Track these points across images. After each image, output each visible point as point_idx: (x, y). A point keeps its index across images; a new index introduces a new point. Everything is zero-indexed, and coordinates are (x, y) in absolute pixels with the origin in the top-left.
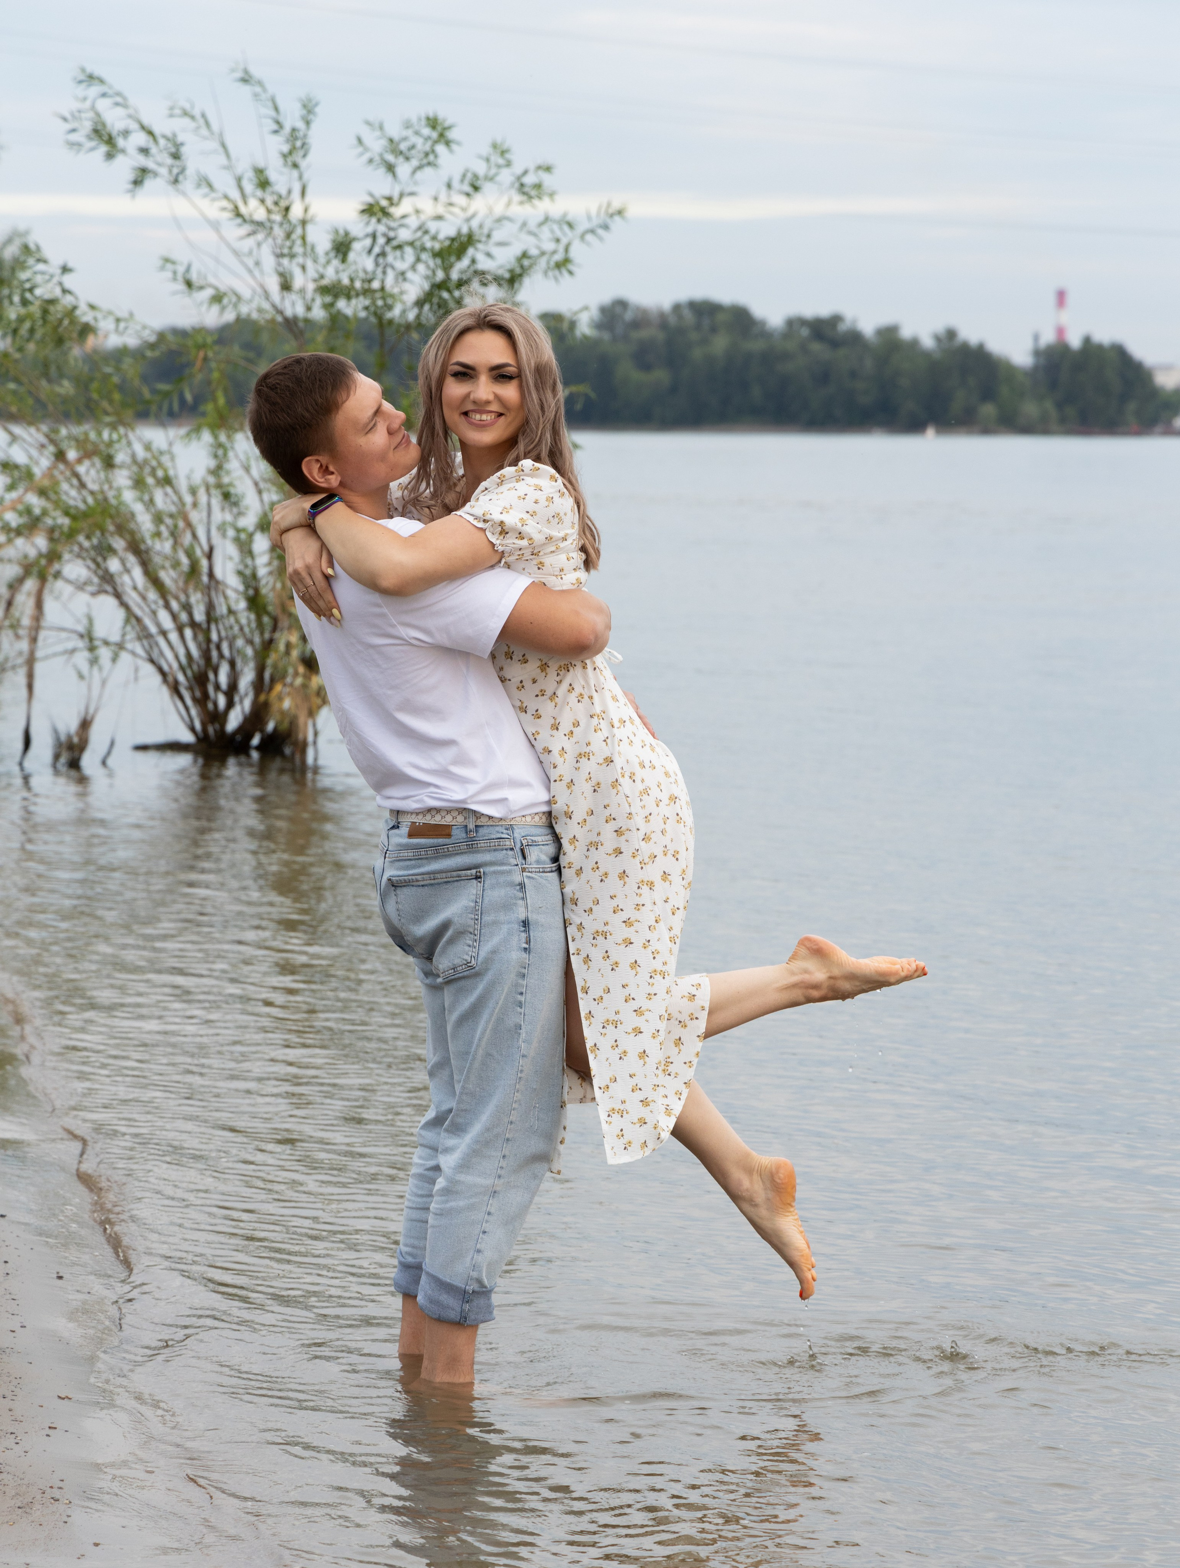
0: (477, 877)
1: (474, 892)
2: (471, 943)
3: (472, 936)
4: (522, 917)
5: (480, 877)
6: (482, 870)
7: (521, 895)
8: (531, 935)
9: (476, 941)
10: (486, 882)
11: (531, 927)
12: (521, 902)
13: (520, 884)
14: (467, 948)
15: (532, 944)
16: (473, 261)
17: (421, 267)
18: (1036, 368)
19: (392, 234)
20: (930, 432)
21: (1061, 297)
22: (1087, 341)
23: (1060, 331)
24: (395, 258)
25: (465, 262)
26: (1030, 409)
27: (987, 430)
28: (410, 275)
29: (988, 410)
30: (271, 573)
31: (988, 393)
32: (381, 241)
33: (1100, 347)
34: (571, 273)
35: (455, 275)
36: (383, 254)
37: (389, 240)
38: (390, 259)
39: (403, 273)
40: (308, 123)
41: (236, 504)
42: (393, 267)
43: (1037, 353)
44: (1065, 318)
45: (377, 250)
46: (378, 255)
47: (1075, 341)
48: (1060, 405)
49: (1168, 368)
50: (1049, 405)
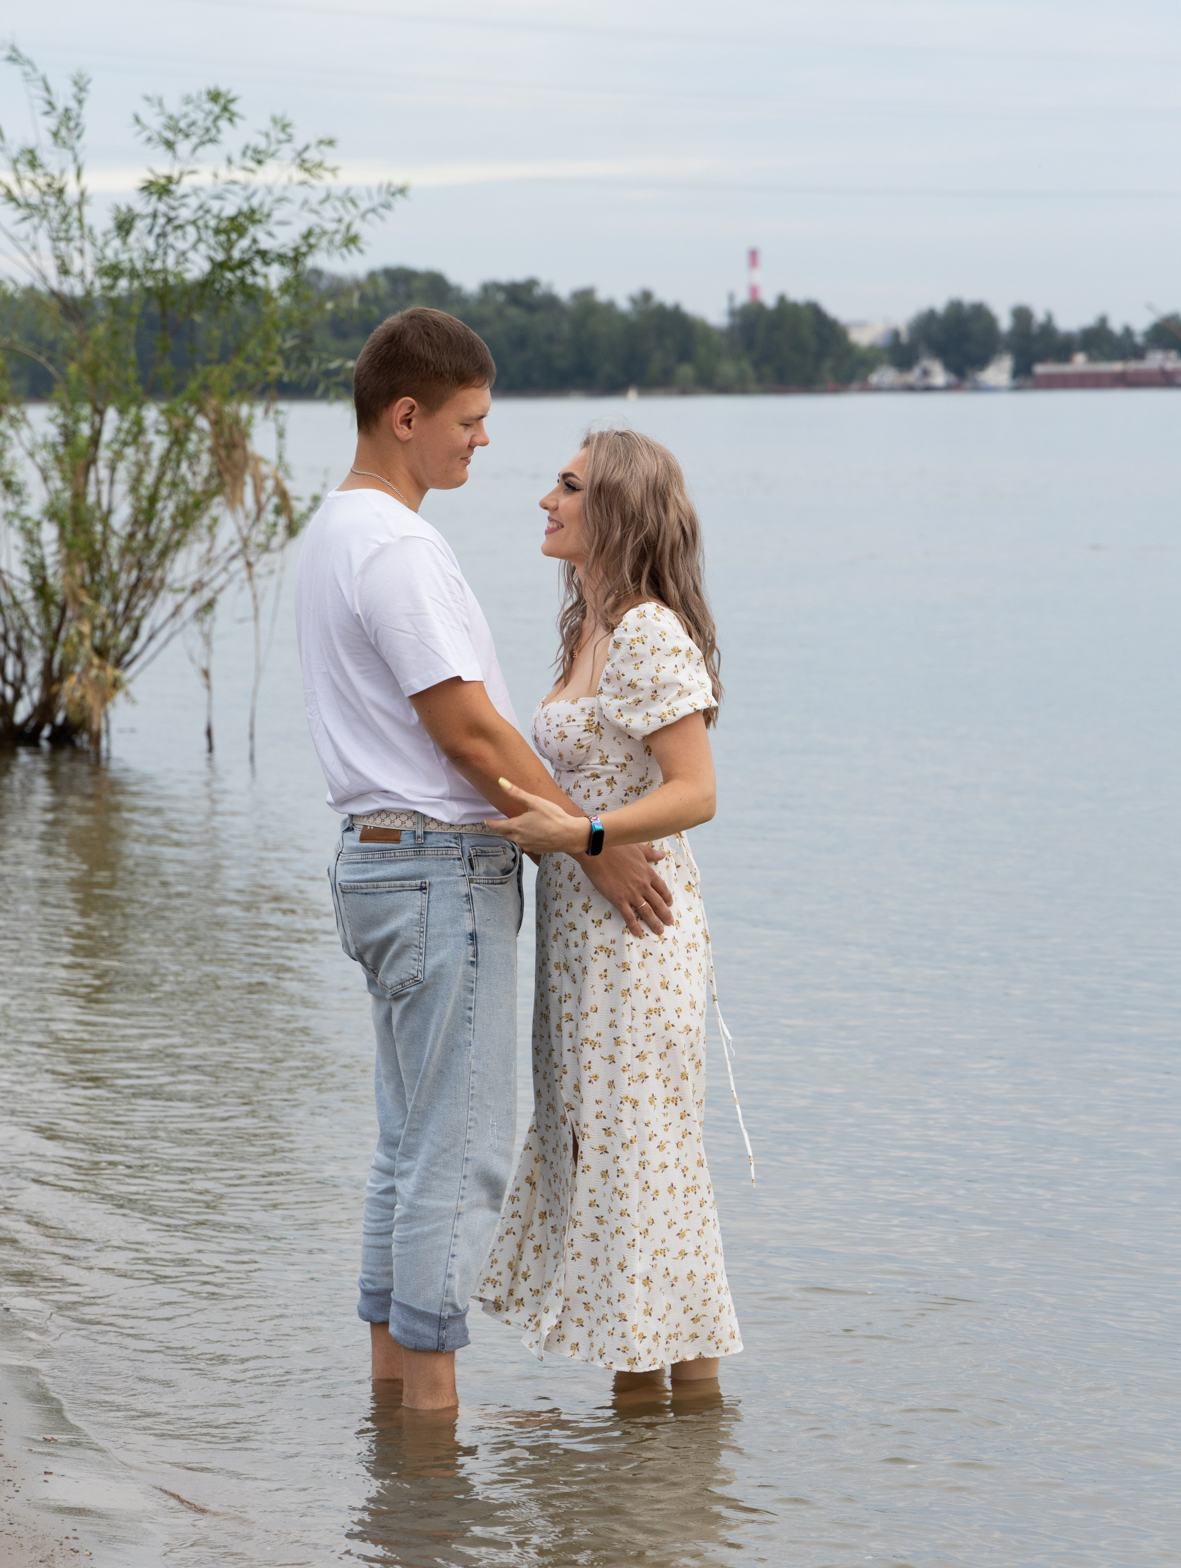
0: (422, 889)
1: (419, 903)
2: (416, 956)
3: (418, 949)
4: (469, 929)
5: (425, 888)
6: (427, 881)
7: (468, 907)
8: (479, 948)
9: (421, 954)
10: (432, 894)
11: (479, 940)
12: (467, 914)
13: (467, 896)
14: (413, 962)
15: (479, 957)
16: (255, 241)
17: (202, 247)
18: (732, 329)
19: (172, 214)
20: (632, 395)
21: (753, 257)
22: (782, 300)
23: (754, 291)
24: (176, 238)
25: (245, 243)
26: (727, 369)
27: (685, 391)
28: (191, 255)
29: (686, 371)
30: (58, 562)
31: (685, 354)
32: (161, 221)
33: (795, 306)
34: (361, 251)
35: (236, 254)
36: (163, 235)
37: (170, 220)
38: (171, 239)
39: (184, 253)
40: (80, 102)
41: (18, 493)
42: (173, 247)
43: (733, 313)
44: (759, 277)
45: (157, 230)
46: (159, 236)
47: (769, 300)
48: (756, 365)
49: (862, 325)
50: (746, 365)
